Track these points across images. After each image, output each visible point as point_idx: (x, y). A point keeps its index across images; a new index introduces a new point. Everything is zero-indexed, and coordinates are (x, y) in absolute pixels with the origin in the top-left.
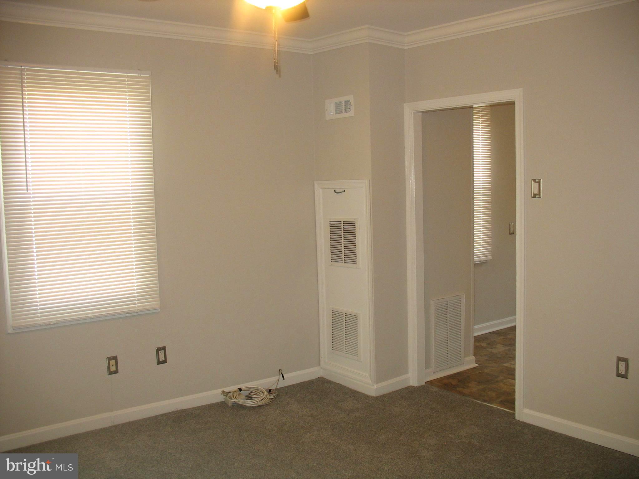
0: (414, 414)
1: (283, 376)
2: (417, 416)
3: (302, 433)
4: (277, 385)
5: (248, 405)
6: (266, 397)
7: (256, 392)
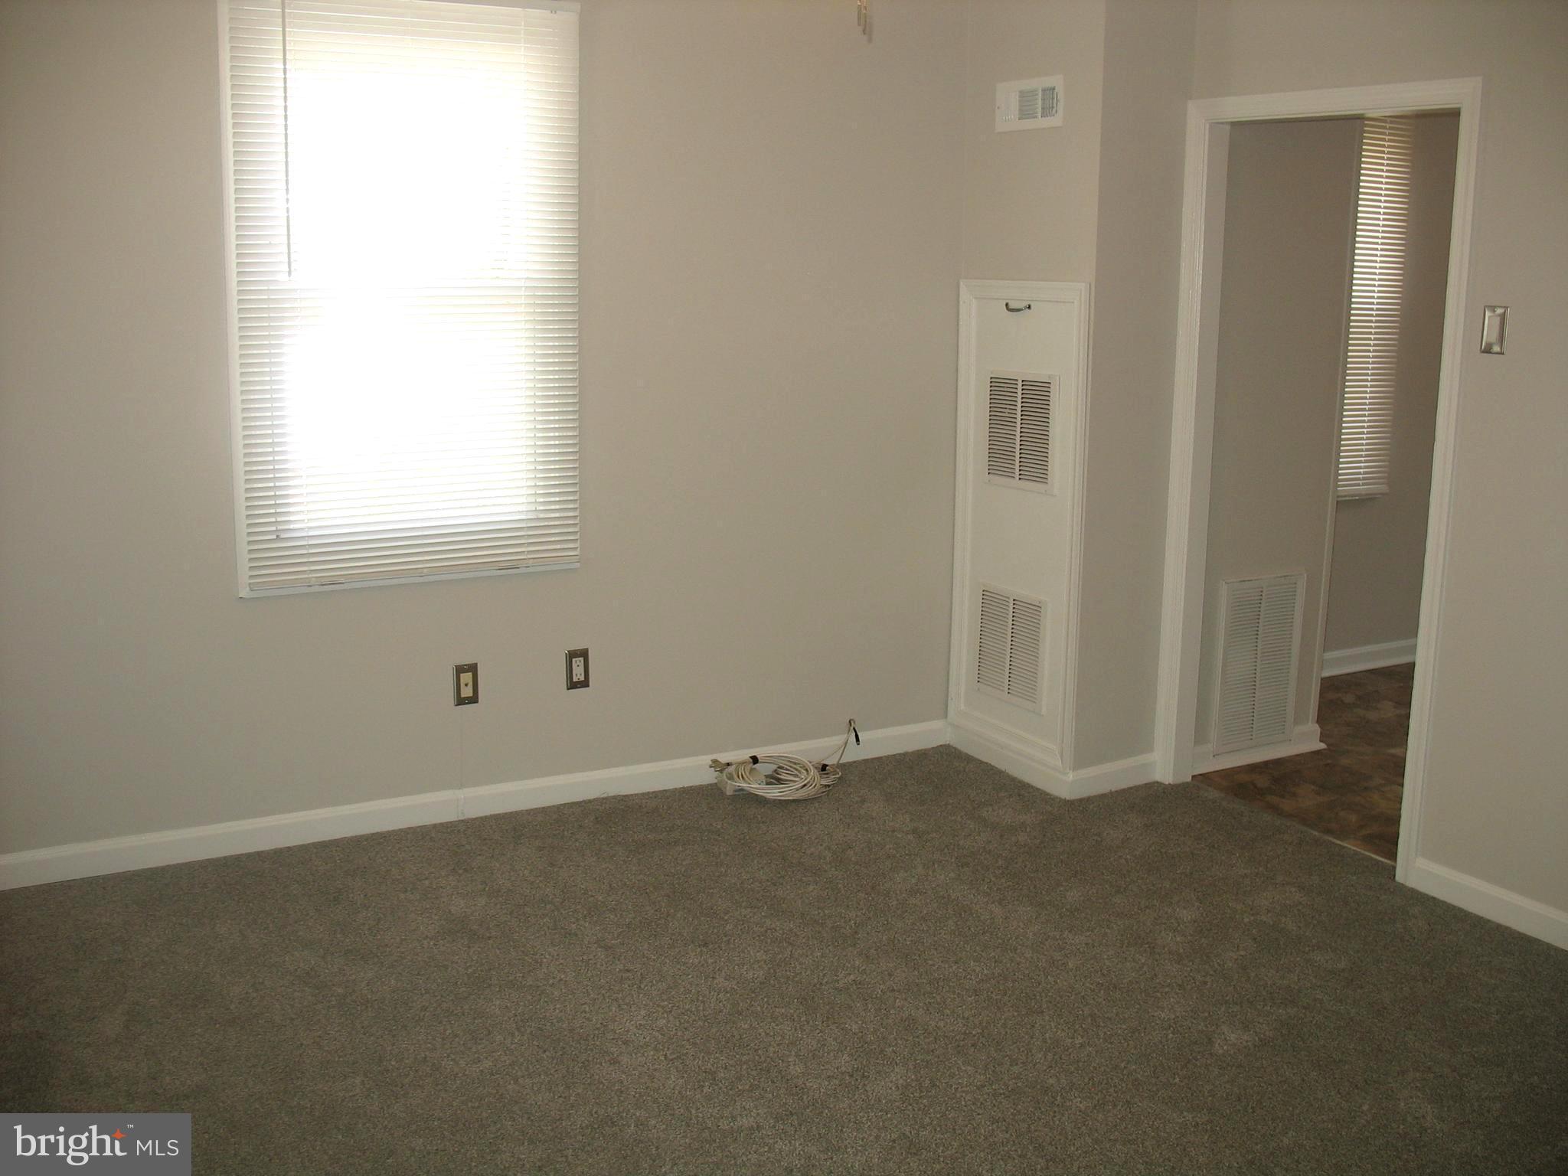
0: (1153, 848)
1: (857, 736)
2: (1161, 852)
3: (887, 869)
4: (841, 756)
5: (768, 796)
6: (814, 781)
7: (791, 767)
